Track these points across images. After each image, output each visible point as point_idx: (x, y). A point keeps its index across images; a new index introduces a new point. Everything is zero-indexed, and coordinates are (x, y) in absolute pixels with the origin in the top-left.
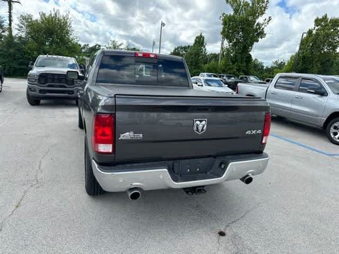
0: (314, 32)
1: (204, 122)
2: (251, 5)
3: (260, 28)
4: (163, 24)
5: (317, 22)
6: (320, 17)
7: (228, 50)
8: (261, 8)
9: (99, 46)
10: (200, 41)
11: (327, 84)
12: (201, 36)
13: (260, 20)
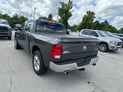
0: (87, 16)
1: (86, 47)
2: (68, 5)
3: (70, 13)
4: (35, 9)
5: (87, 12)
6: (88, 11)
7: (60, 20)
8: (71, 7)
9: (7, 14)
10: (50, 16)
11: (98, 33)
12: (51, 14)
13: (70, 10)
